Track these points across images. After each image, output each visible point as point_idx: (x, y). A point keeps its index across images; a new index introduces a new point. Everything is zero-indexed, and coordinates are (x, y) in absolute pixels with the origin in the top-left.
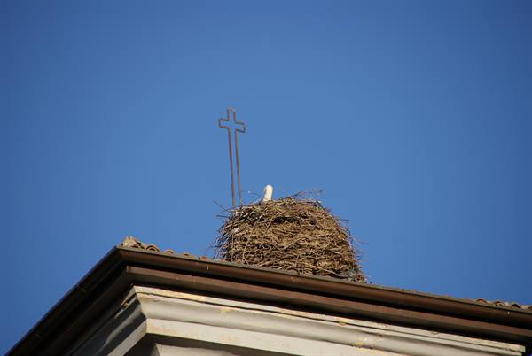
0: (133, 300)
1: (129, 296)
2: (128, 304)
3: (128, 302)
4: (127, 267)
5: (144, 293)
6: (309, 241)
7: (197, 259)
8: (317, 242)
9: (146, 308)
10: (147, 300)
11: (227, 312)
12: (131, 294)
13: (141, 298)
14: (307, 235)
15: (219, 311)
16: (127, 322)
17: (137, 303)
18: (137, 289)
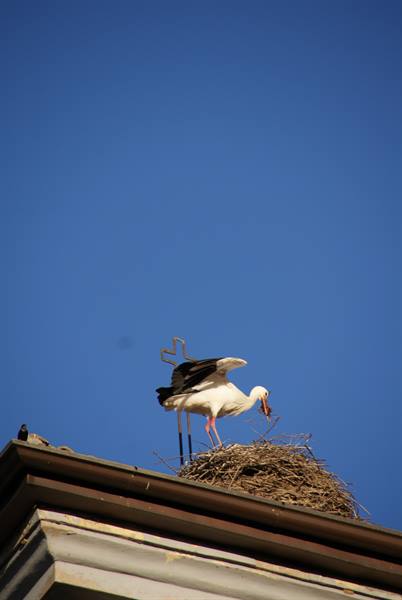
0: (35, 533)
1: (29, 527)
2: (28, 541)
3: (27, 537)
4: (28, 476)
5: (52, 521)
6: (295, 499)
7: (132, 469)
8: (307, 501)
9: (55, 545)
10: (56, 532)
11: (176, 561)
12: (33, 522)
13: (48, 528)
14: (292, 490)
15: (163, 558)
16: (25, 571)
17: (41, 536)
18: (42, 514)
